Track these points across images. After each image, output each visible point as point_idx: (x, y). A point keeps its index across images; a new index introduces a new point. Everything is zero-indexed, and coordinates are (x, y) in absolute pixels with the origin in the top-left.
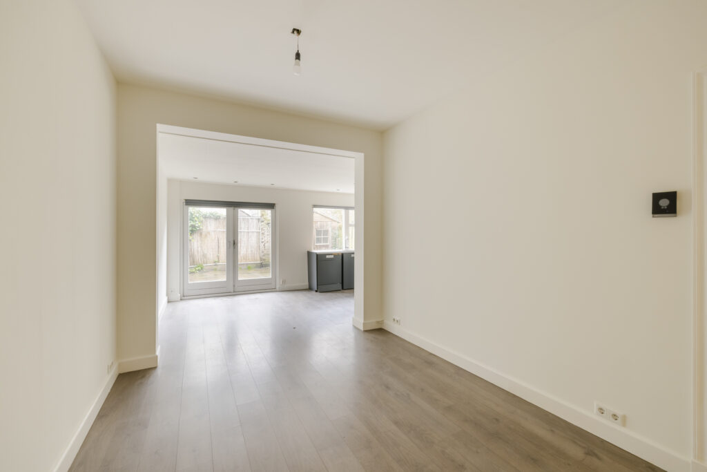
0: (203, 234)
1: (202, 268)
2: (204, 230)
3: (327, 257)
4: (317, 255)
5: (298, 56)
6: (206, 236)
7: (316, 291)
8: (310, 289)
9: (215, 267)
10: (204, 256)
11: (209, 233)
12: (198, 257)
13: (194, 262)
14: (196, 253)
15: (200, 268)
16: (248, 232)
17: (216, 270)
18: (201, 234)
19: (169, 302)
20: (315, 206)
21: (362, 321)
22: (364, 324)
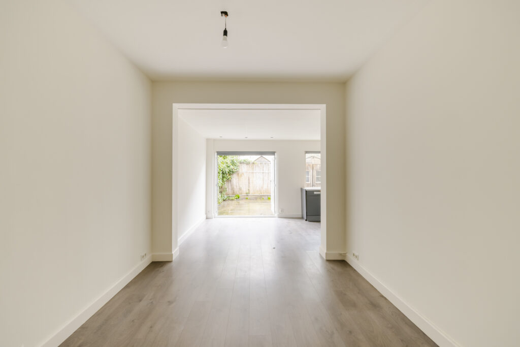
0: (240, 174)
1: (239, 198)
2: (240, 171)
3: (315, 193)
4: (306, 191)
5: (225, 33)
6: (241, 175)
7: (306, 220)
8: (302, 218)
9: (247, 197)
10: (240, 189)
11: (243, 174)
12: (236, 190)
13: (234, 193)
14: (235, 187)
15: (237, 197)
16: (263, 173)
17: (247, 199)
18: (238, 174)
19: (207, 218)
20: (307, 152)
21: (325, 251)
22: (326, 254)
